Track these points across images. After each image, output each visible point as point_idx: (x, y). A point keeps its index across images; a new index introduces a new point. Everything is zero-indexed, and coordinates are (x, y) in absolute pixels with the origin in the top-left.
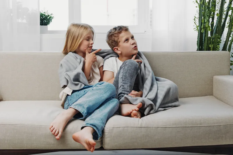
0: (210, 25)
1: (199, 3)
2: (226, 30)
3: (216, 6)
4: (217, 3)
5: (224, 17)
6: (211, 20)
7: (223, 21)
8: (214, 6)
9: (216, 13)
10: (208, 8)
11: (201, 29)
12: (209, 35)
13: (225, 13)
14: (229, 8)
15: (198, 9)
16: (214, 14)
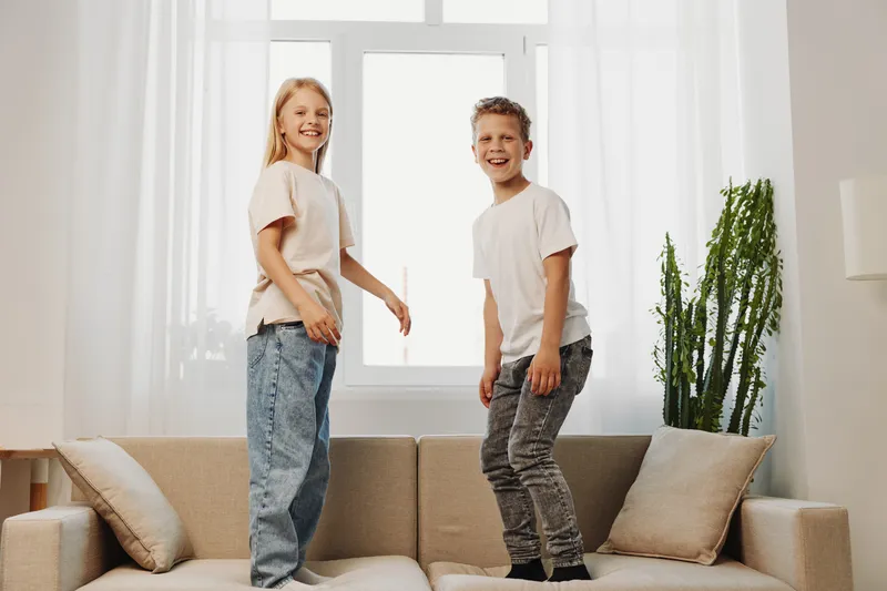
0: (694, 370)
1: (665, 313)
2: (735, 380)
3: (708, 322)
4: (708, 313)
5: (727, 347)
6: (695, 354)
7: (726, 356)
8: (703, 320)
9: (707, 339)
10: (688, 325)
11: (672, 378)
12: (693, 393)
13: (731, 337)
14: (739, 325)
15: (663, 326)
16: (703, 339)
